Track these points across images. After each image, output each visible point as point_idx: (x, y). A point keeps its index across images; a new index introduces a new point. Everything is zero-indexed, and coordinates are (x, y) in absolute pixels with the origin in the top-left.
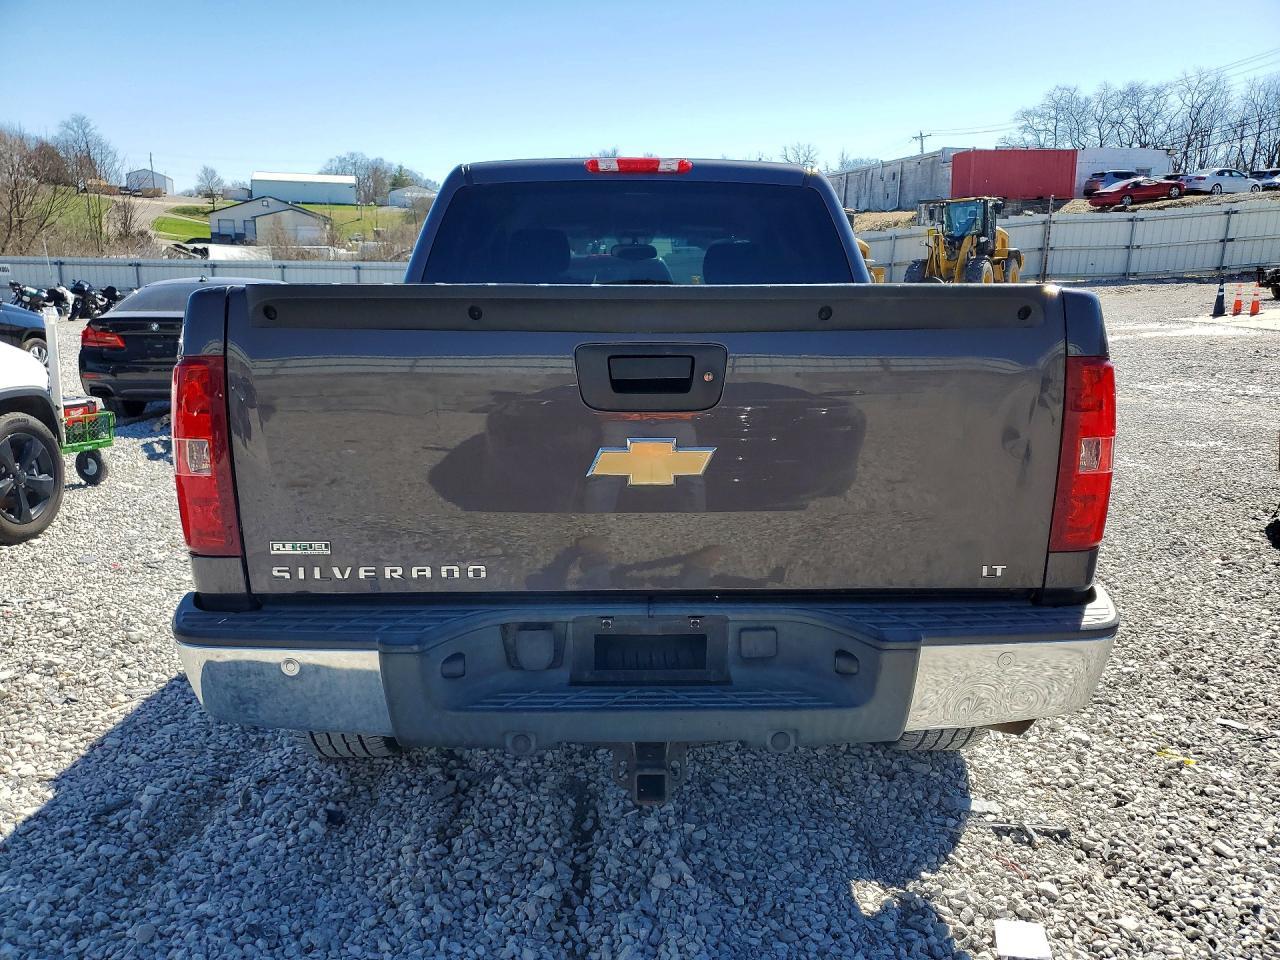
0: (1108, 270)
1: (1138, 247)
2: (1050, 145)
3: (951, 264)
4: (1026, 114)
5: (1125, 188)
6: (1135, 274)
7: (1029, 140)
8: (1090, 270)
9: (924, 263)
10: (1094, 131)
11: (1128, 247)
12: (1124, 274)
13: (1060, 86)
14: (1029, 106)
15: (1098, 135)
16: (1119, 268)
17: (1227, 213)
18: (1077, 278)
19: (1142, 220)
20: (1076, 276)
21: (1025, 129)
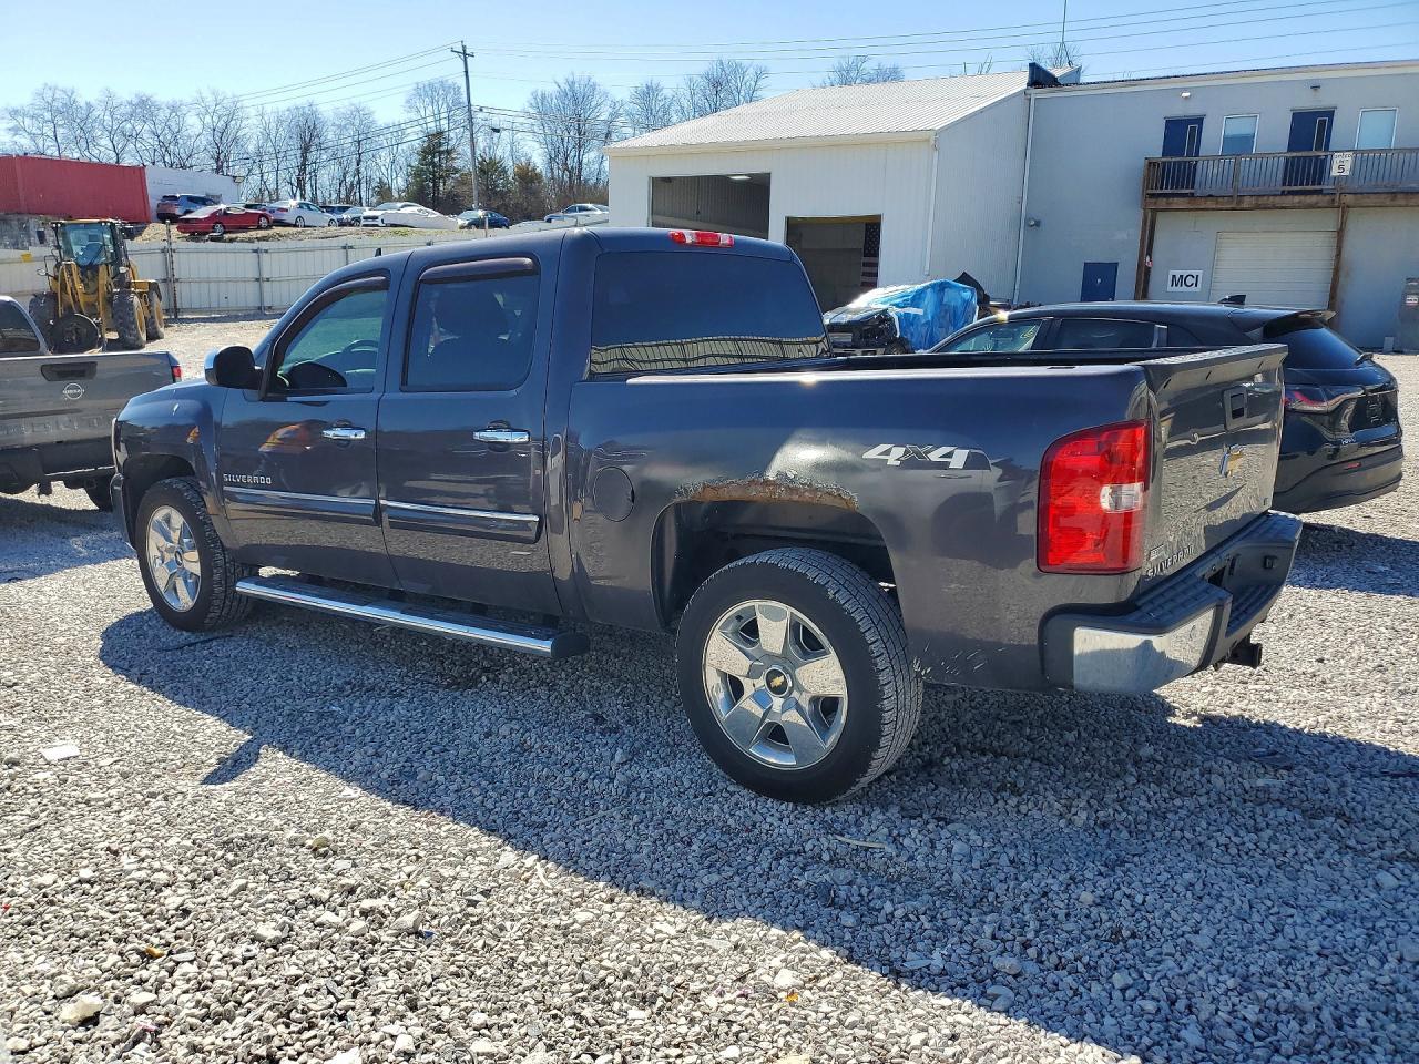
0: (242, 304)
1: (268, 280)
2: (52, 152)
3: (91, 298)
4: (14, 113)
5: (214, 214)
6: (270, 307)
7: (24, 144)
8: (223, 303)
9: (52, 296)
10: (105, 142)
11: (257, 280)
12: (260, 308)
13: (49, 84)
14: (16, 104)
15: (111, 147)
16: (253, 302)
17: (344, 248)
18: (211, 312)
19: (266, 251)
20: (210, 310)
21: (15, 130)
